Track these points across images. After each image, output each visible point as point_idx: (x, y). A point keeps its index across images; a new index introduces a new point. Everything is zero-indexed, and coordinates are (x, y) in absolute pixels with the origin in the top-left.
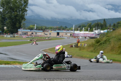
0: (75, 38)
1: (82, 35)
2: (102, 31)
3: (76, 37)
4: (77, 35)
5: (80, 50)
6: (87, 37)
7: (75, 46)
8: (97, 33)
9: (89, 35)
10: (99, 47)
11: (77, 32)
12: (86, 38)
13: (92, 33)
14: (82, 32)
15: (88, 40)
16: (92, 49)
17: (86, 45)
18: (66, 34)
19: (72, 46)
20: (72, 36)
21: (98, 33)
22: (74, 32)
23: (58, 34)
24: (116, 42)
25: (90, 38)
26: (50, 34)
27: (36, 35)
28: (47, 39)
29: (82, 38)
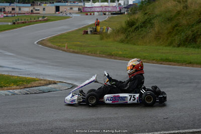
0: (87, 14)
1: (98, 9)
2: (131, 2)
3: (89, 14)
4: (89, 10)
5: (102, 39)
6: (107, 13)
7: (91, 31)
8: (122, 4)
9: (110, 9)
10: (134, 34)
11: (89, 5)
12: (105, 14)
13: (114, 4)
14: (97, 4)
15: (110, 18)
16: (122, 36)
17: (110, 29)
18: (71, 8)
19: (86, 33)
20: (81, 12)
21: (124, 4)
22: (84, 4)
23: (57, 9)
24: (163, 24)
25: (112, 14)
26: (44, 9)
27: (20, 12)
28: (40, 19)
29: (99, 15)
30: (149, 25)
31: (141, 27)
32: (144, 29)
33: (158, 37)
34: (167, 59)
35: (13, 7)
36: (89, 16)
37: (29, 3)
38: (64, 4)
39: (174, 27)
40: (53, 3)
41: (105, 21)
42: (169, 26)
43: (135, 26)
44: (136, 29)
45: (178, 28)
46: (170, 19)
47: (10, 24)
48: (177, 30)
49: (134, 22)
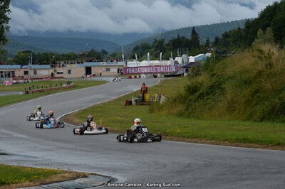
0: (130, 78)
1: (146, 70)
2: (192, 59)
3: (133, 76)
4: (133, 71)
5: (151, 111)
6: (159, 75)
7: (136, 101)
8: (180, 62)
9: (162, 70)
10: (197, 104)
11: (134, 64)
12: (155, 77)
13: (168, 63)
14: (144, 63)
15: (163, 82)
16: (181, 108)
17: (163, 97)
18: (108, 70)
19: (129, 103)
20: (122, 74)
21: (183, 62)
22: (126, 64)
23: (88, 70)
24: (238, 89)
25: (165, 76)
26: (69, 72)
27: (35, 76)
28: (64, 85)
29: (147, 78)
30: (218, 91)
31: (208, 94)
32: (210, 96)
33: (231, 108)
34: (245, 139)
35: (26, 70)
36: (133, 80)
37: (48, 64)
38: (97, 64)
39: (254, 94)
40: (82, 63)
41: (156, 86)
42: (247, 91)
43: (198, 93)
44: (199, 96)
45: (259, 94)
46: (247, 83)
47: (21, 93)
48: (259, 97)
49: (198, 87)
